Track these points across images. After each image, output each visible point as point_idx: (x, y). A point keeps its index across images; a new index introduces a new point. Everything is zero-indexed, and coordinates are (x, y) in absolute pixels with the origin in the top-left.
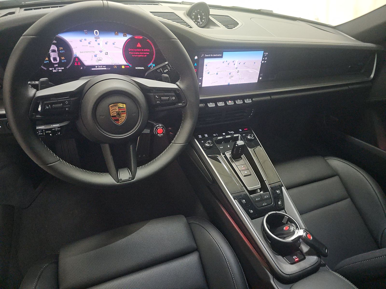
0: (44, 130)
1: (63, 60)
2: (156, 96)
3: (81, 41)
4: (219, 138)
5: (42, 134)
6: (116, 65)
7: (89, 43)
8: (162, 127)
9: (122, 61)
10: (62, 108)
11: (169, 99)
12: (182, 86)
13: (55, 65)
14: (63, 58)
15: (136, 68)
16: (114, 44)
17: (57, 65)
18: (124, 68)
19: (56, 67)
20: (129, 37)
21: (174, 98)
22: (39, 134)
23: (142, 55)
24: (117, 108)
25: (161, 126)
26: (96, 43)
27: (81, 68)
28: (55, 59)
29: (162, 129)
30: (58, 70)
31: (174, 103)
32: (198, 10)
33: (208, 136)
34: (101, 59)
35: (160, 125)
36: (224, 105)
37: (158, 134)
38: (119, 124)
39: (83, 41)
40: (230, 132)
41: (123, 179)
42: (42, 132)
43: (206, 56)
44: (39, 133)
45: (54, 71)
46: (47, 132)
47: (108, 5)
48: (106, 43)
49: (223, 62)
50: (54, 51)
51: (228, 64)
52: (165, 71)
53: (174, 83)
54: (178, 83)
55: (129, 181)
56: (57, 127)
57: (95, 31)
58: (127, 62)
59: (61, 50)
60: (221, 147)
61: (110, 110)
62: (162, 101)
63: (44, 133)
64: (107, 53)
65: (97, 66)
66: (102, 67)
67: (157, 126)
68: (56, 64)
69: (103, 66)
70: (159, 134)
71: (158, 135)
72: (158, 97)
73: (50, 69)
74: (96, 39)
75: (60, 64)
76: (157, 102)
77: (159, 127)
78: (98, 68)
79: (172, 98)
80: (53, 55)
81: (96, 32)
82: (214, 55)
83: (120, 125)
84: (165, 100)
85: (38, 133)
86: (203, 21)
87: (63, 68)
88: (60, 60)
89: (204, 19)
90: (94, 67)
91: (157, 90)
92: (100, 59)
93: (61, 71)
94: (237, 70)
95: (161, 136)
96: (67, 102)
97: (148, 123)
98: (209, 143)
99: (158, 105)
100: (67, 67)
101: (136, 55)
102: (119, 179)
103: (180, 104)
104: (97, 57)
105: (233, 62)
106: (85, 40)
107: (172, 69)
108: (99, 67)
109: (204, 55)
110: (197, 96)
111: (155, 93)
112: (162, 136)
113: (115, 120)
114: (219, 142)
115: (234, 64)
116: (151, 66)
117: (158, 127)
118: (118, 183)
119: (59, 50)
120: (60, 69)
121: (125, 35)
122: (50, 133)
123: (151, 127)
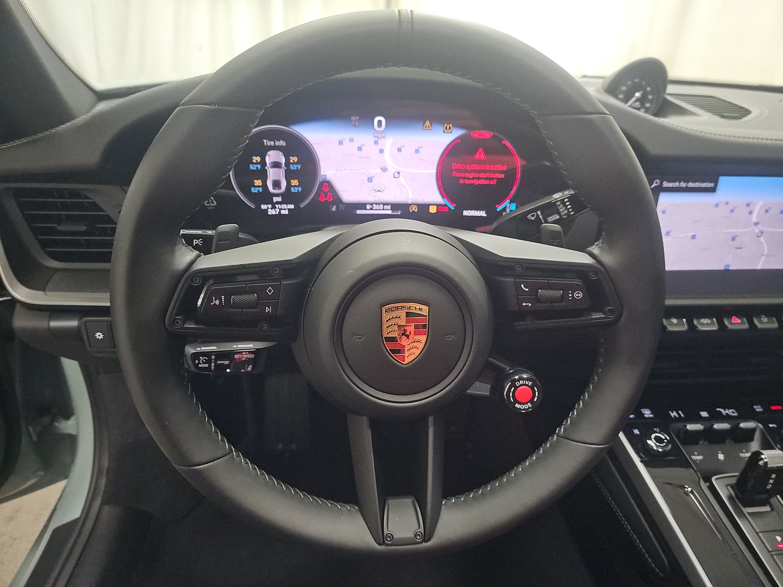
0: (213, 357)
1: (295, 186)
2: (522, 285)
3: (341, 143)
4: (690, 427)
5: (207, 365)
6: (415, 204)
7: (360, 149)
8: (530, 383)
9: (432, 196)
10: (255, 305)
11: (563, 297)
12: (608, 259)
13: (275, 199)
14: (295, 182)
15: (466, 213)
16: (417, 151)
17: (279, 199)
18: (435, 211)
19: (278, 203)
20: (457, 133)
21: (579, 295)
22: (200, 366)
23: (487, 179)
24: (402, 314)
25: (527, 379)
26: (376, 149)
27: (334, 209)
28: (277, 184)
29: (532, 387)
30: (280, 209)
31: (576, 311)
32: (637, 80)
33: (652, 416)
34: (383, 188)
35: (525, 376)
36: (715, 328)
37: (516, 401)
38: (405, 363)
39: (345, 142)
40: (722, 410)
41: (395, 536)
42: (209, 362)
43: (666, 184)
44: (199, 363)
45: (271, 212)
46: (219, 362)
47: (412, 18)
48: (399, 150)
49: (717, 205)
50: (276, 165)
51: (732, 211)
52: (550, 219)
53: (582, 248)
54: (595, 249)
55: (415, 544)
56: (246, 352)
57: (377, 119)
58: (443, 197)
59: (294, 163)
60: (695, 455)
61: (384, 319)
62: (537, 300)
63: (213, 364)
64: (399, 173)
65: (372, 204)
66: (381, 206)
67: (517, 377)
68: (277, 195)
69: (384, 204)
70: (520, 403)
71: (517, 406)
72: (527, 290)
73: (264, 207)
74: (376, 139)
75: (287, 197)
76: (524, 304)
77: (521, 382)
78: (371, 209)
79: (573, 295)
80: (273, 174)
81: (380, 122)
82: (691, 185)
83: (405, 366)
84: (551, 300)
85: (197, 362)
86: (648, 105)
87: (292, 206)
88: (289, 185)
89: (651, 101)
90: (363, 206)
91: (527, 269)
92: (379, 189)
93: (286, 212)
94: (757, 230)
95: (524, 409)
96: (270, 291)
97: (488, 365)
98: (658, 440)
99: (523, 314)
100: (302, 206)
101: (468, 178)
102: (385, 535)
103: (596, 316)
104: (372, 184)
105: (748, 205)
106: (351, 140)
107: (572, 213)
108: (375, 206)
109: (661, 184)
110: (660, 295)
111: (521, 276)
112: (528, 413)
113: (394, 351)
114: (692, 439)
115: (751, 213)
116: (504, 209)
117: (519, 380)
118: (381, 545)
119: (288, 163)
120: (285, 209)
121: (447, 130)
122: (228, 366)
123: (499, 379)
